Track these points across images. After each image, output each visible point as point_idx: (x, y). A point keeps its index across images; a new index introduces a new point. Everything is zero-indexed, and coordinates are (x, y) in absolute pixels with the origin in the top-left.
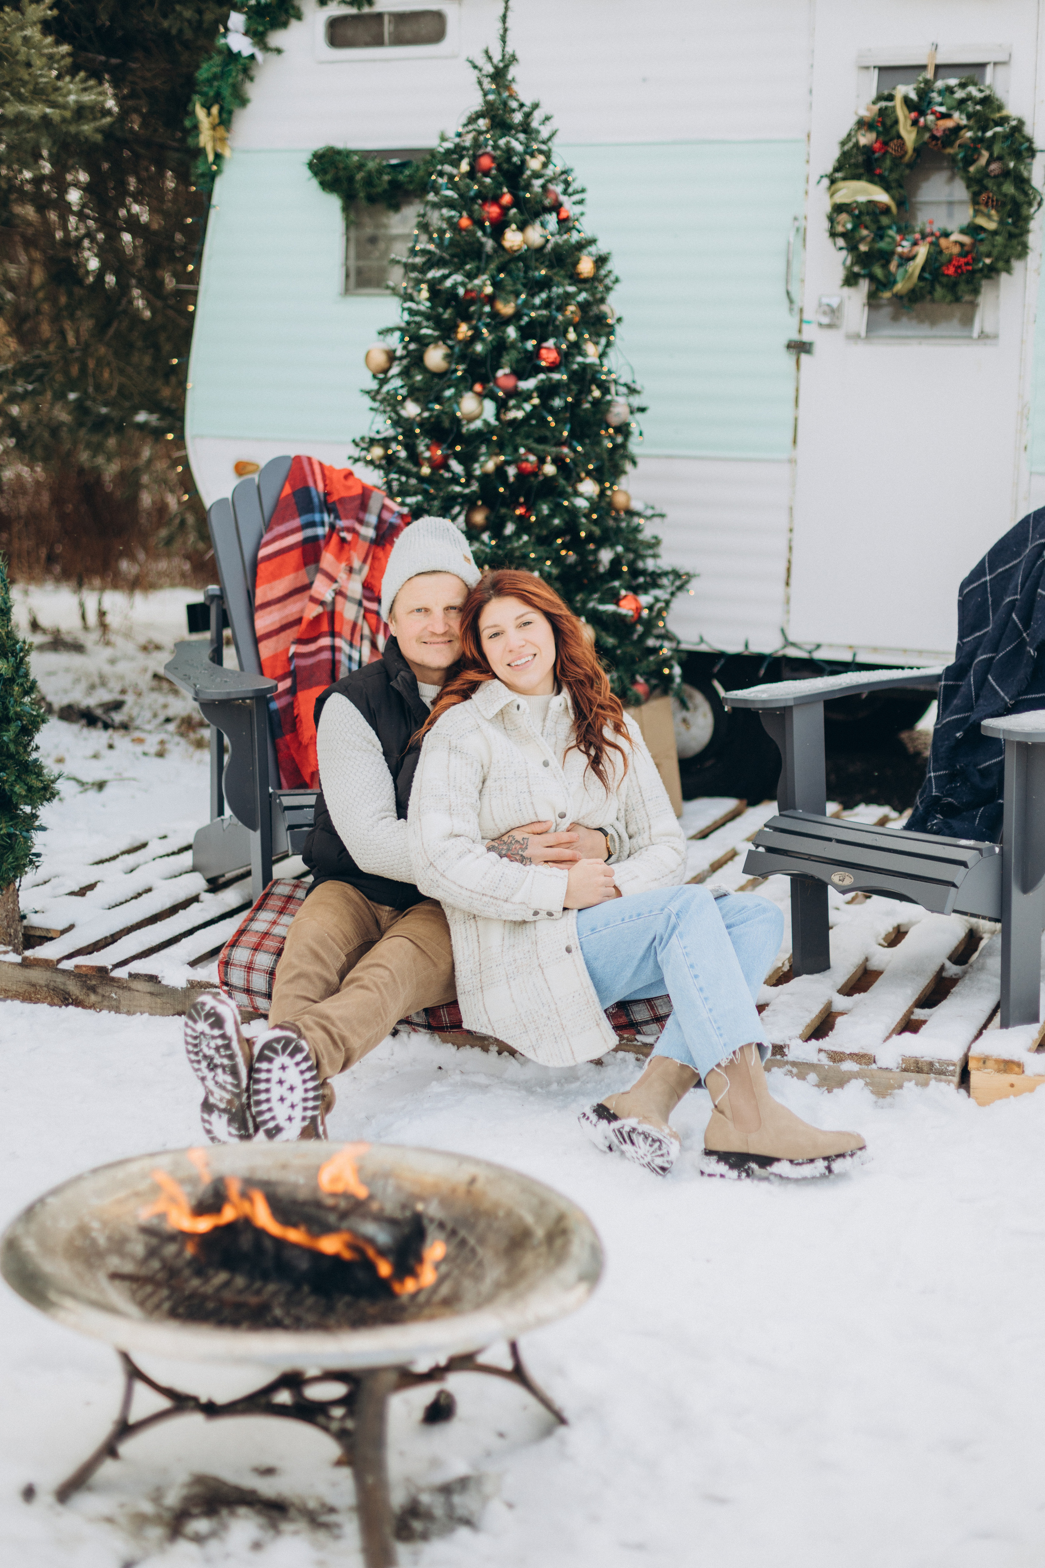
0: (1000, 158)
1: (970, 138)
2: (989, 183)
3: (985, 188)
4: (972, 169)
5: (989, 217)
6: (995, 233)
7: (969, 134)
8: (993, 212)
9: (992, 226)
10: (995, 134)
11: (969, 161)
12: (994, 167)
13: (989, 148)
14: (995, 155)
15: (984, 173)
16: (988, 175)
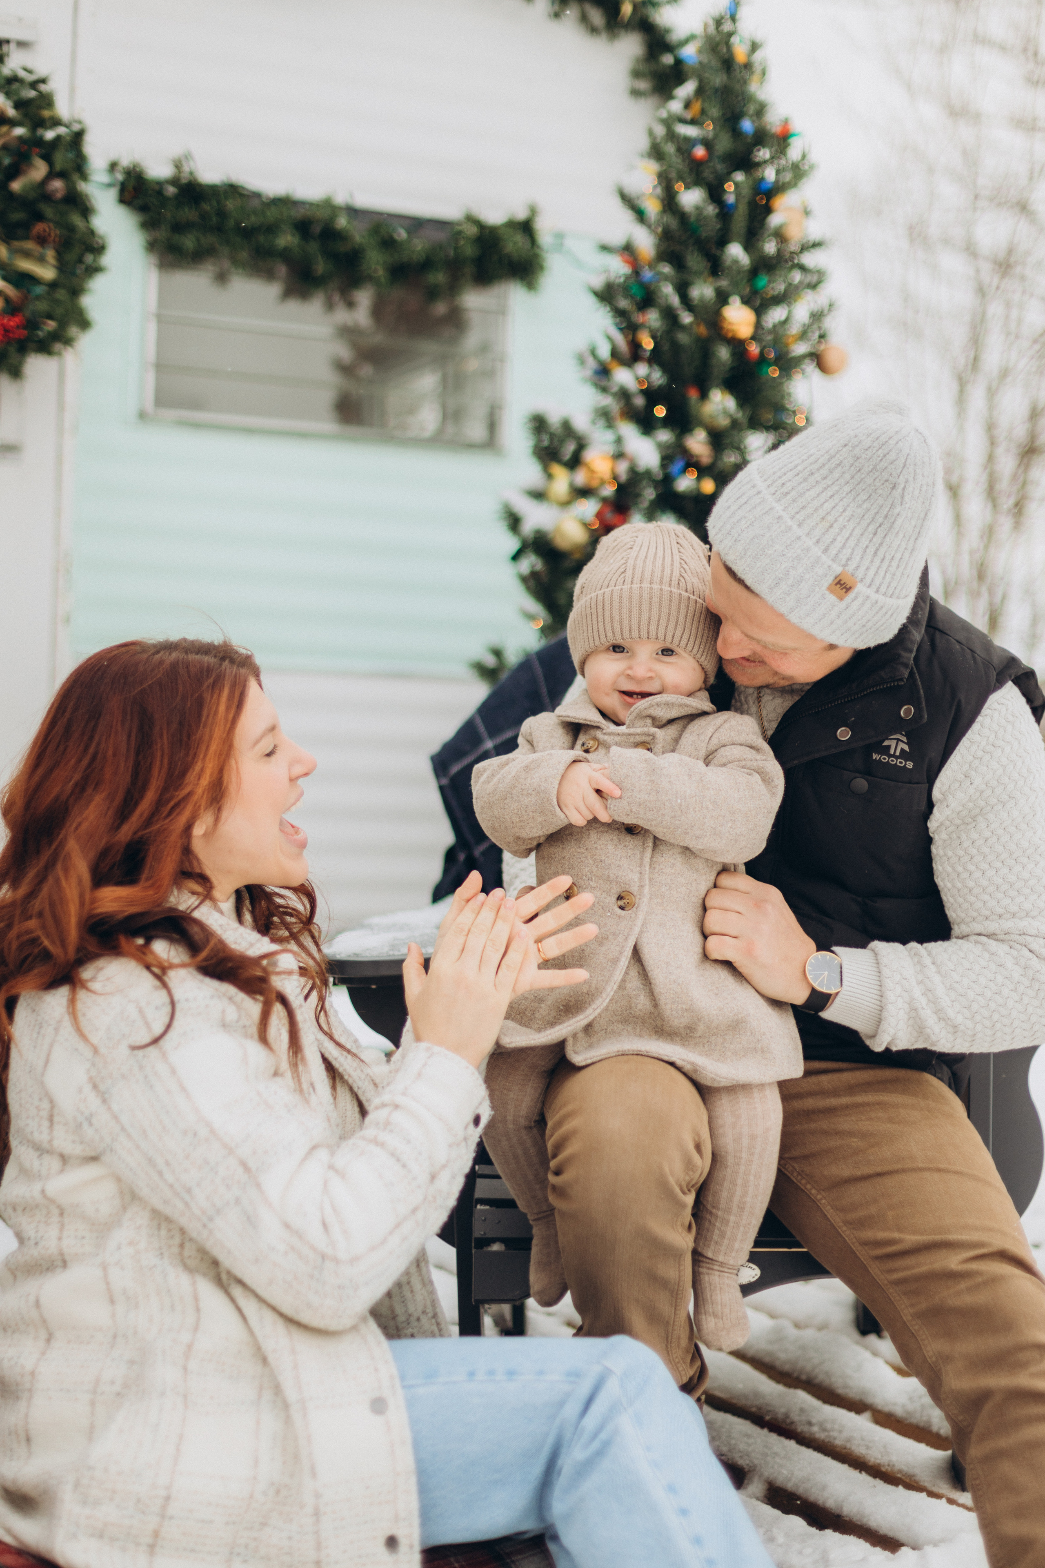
0: (63, 175)
1: (20, 138)
2: (48, 211)
3: (40, 217)
4: (16, 186)
5: (41, 260)
6: (53, 285)
7: (19, 131)
8: (50, 254)
9: (47, 273)
10: (58, 138)
11: (14, 172)
12: (57, 185)
13: (47, 158)
14: (58, 167)
15: (41, 191)
16: (47, 197)
